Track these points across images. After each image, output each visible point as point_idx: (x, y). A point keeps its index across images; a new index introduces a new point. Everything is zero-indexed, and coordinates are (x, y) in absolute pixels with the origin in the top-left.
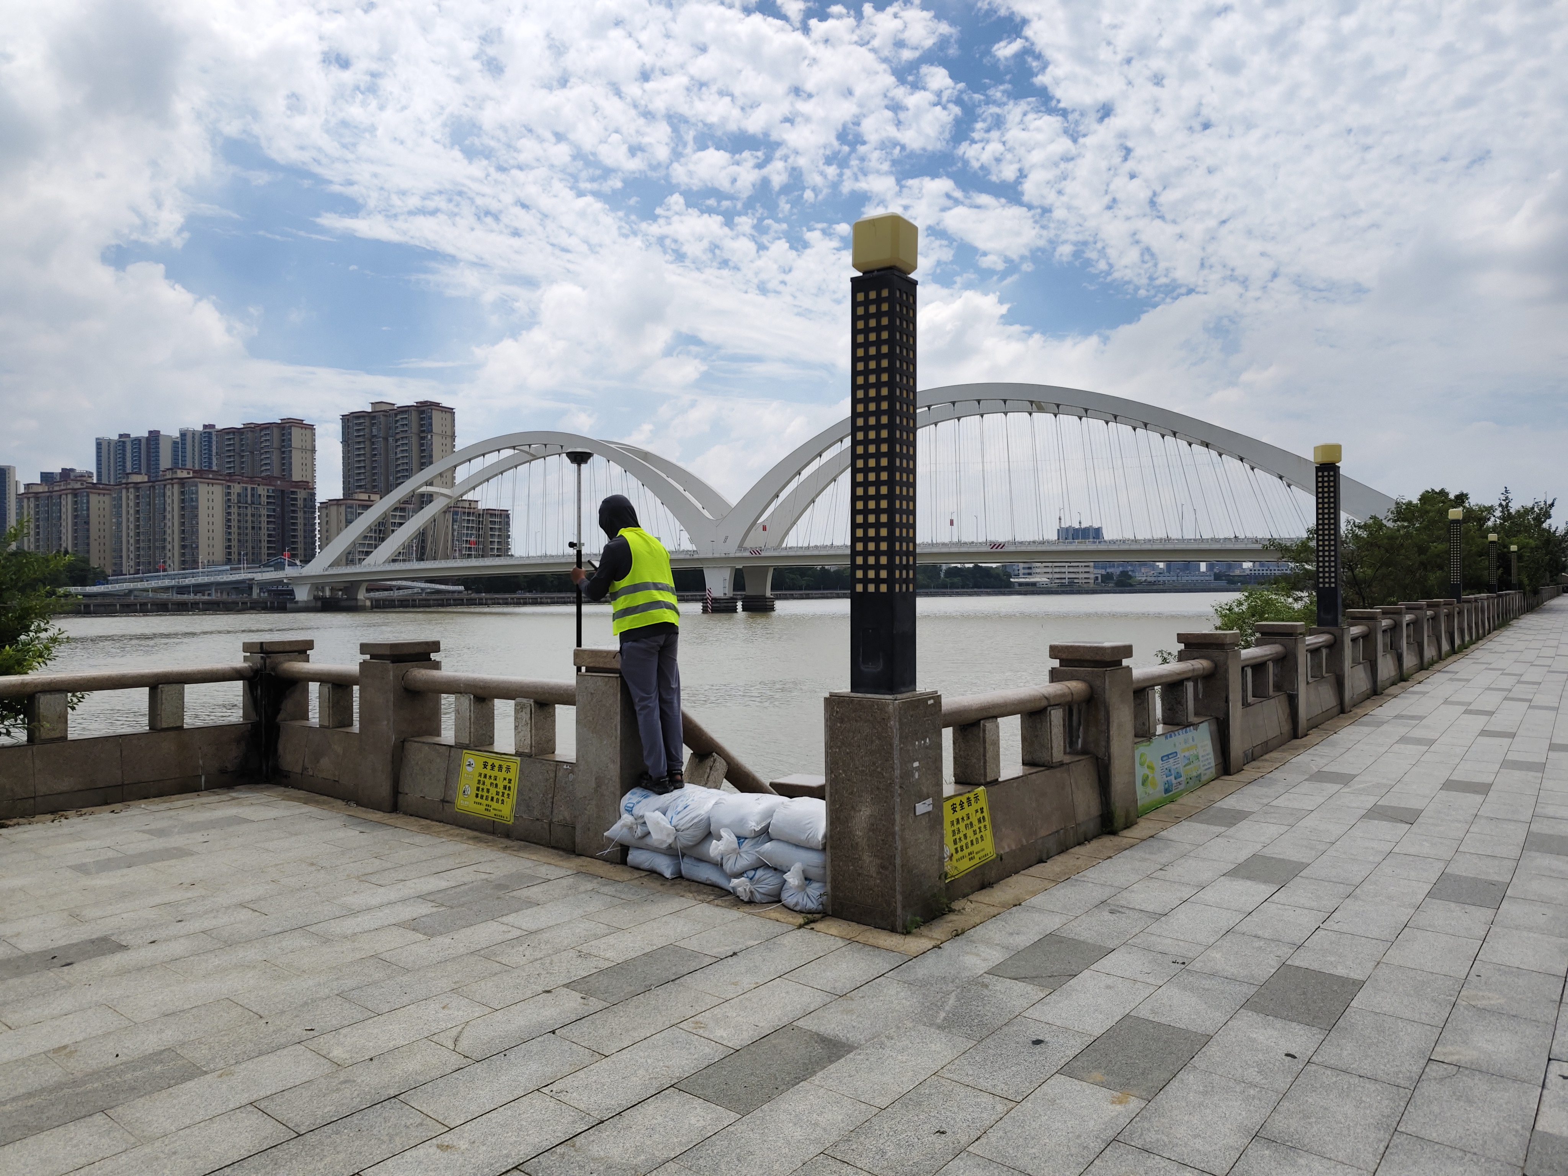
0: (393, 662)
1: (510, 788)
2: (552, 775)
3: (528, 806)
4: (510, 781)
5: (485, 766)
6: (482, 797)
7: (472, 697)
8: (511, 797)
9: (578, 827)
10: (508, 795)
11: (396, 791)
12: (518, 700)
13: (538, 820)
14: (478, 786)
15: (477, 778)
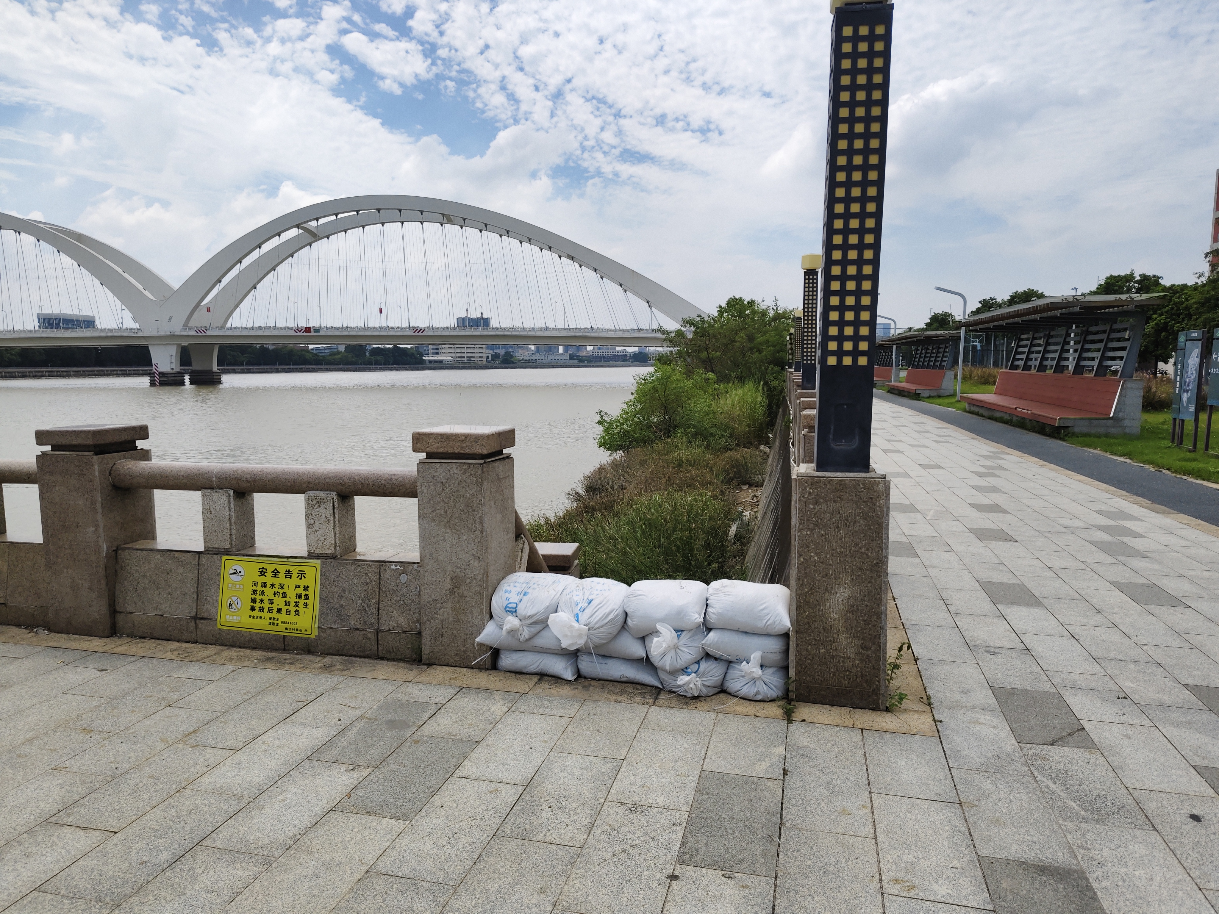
0: (97, 454)
1: (307, 597)
2: (375, 577)
3: (339, 615)
4: (306, 588)
5: (263, 573)
6: (262, 610)
7: (232, 492)
8: (310, 606)
9: (426, 634)
10: (306, 605)
11: (113, 612)
12: (312, 493)
13: (357, 629)
14: (254, 596)
15: (250, 588)
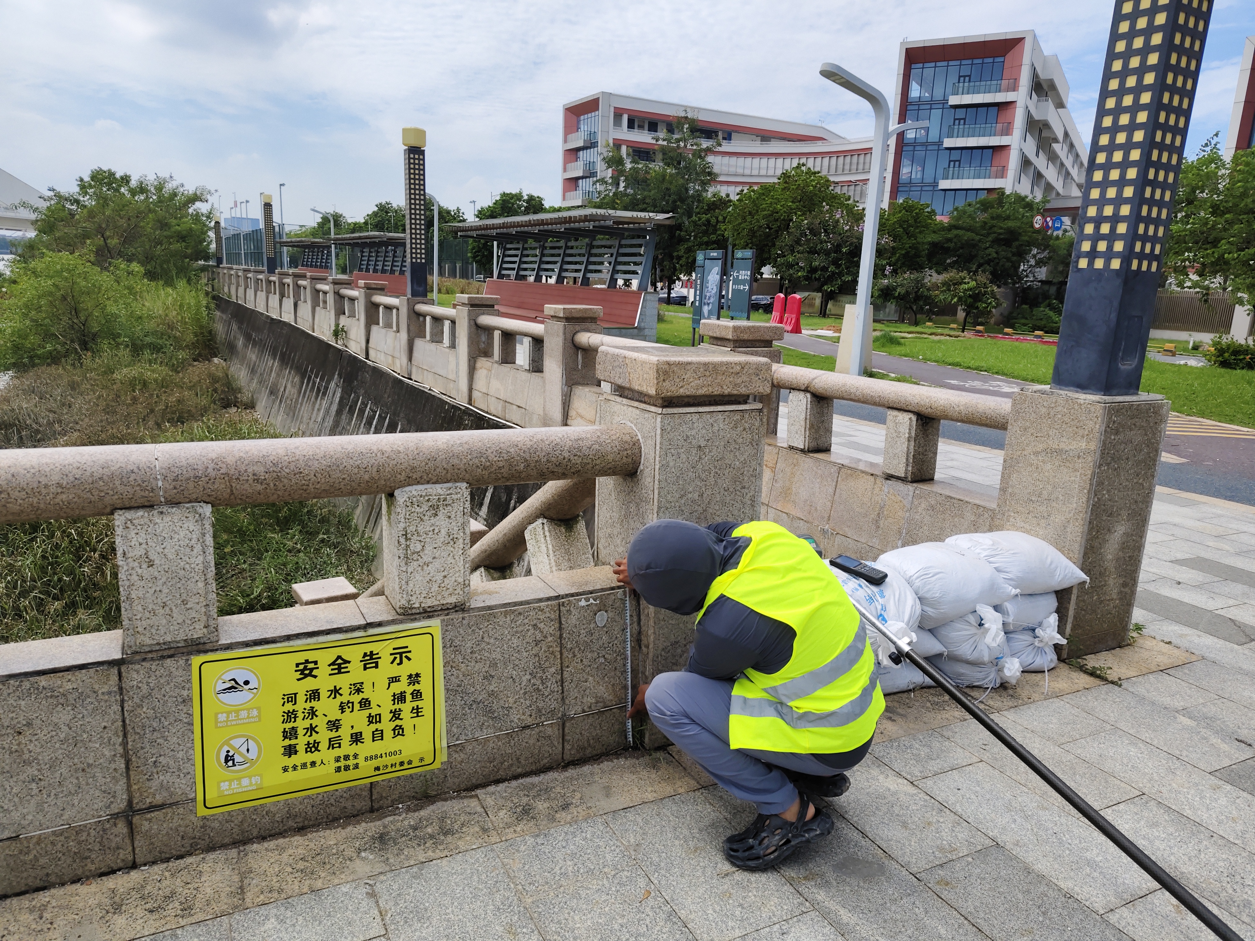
1: (417, 695)
2: (551, 629)
5: (306, 671)
6: (313, 747)
8: (427, 711)
10: (417, 711)
13: (525, 728)
14: (288, 726)
15: (278, 710)
